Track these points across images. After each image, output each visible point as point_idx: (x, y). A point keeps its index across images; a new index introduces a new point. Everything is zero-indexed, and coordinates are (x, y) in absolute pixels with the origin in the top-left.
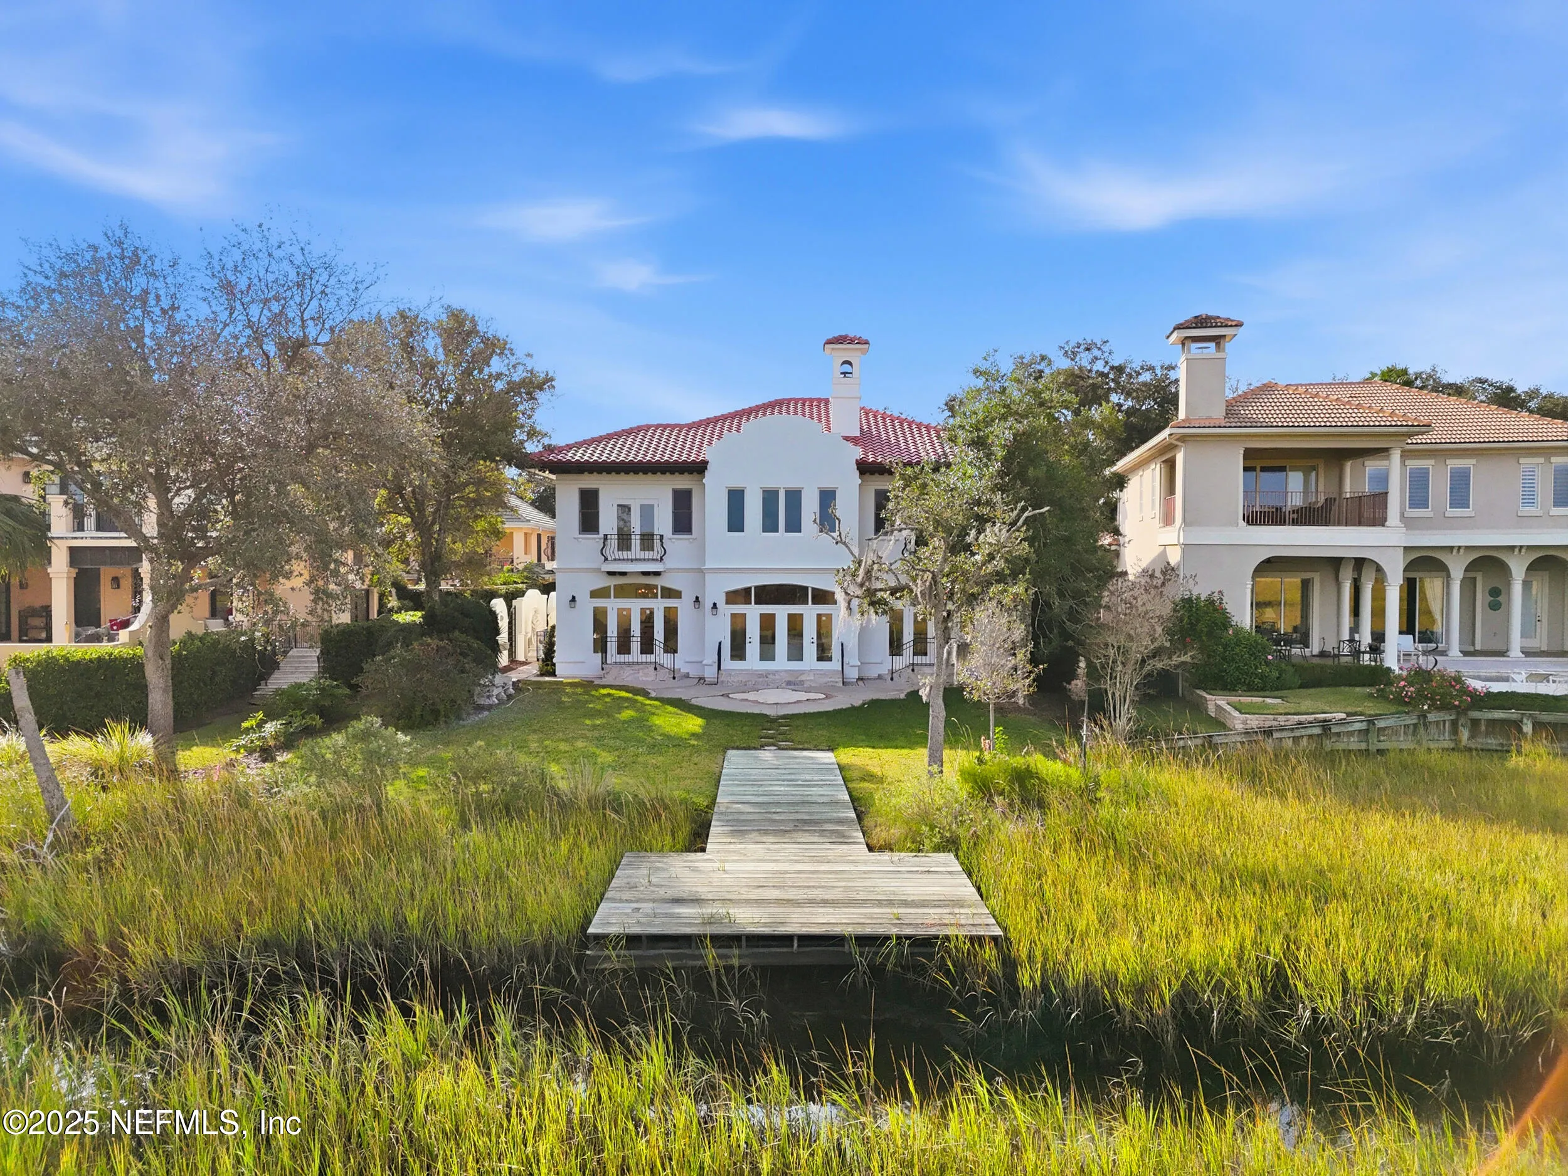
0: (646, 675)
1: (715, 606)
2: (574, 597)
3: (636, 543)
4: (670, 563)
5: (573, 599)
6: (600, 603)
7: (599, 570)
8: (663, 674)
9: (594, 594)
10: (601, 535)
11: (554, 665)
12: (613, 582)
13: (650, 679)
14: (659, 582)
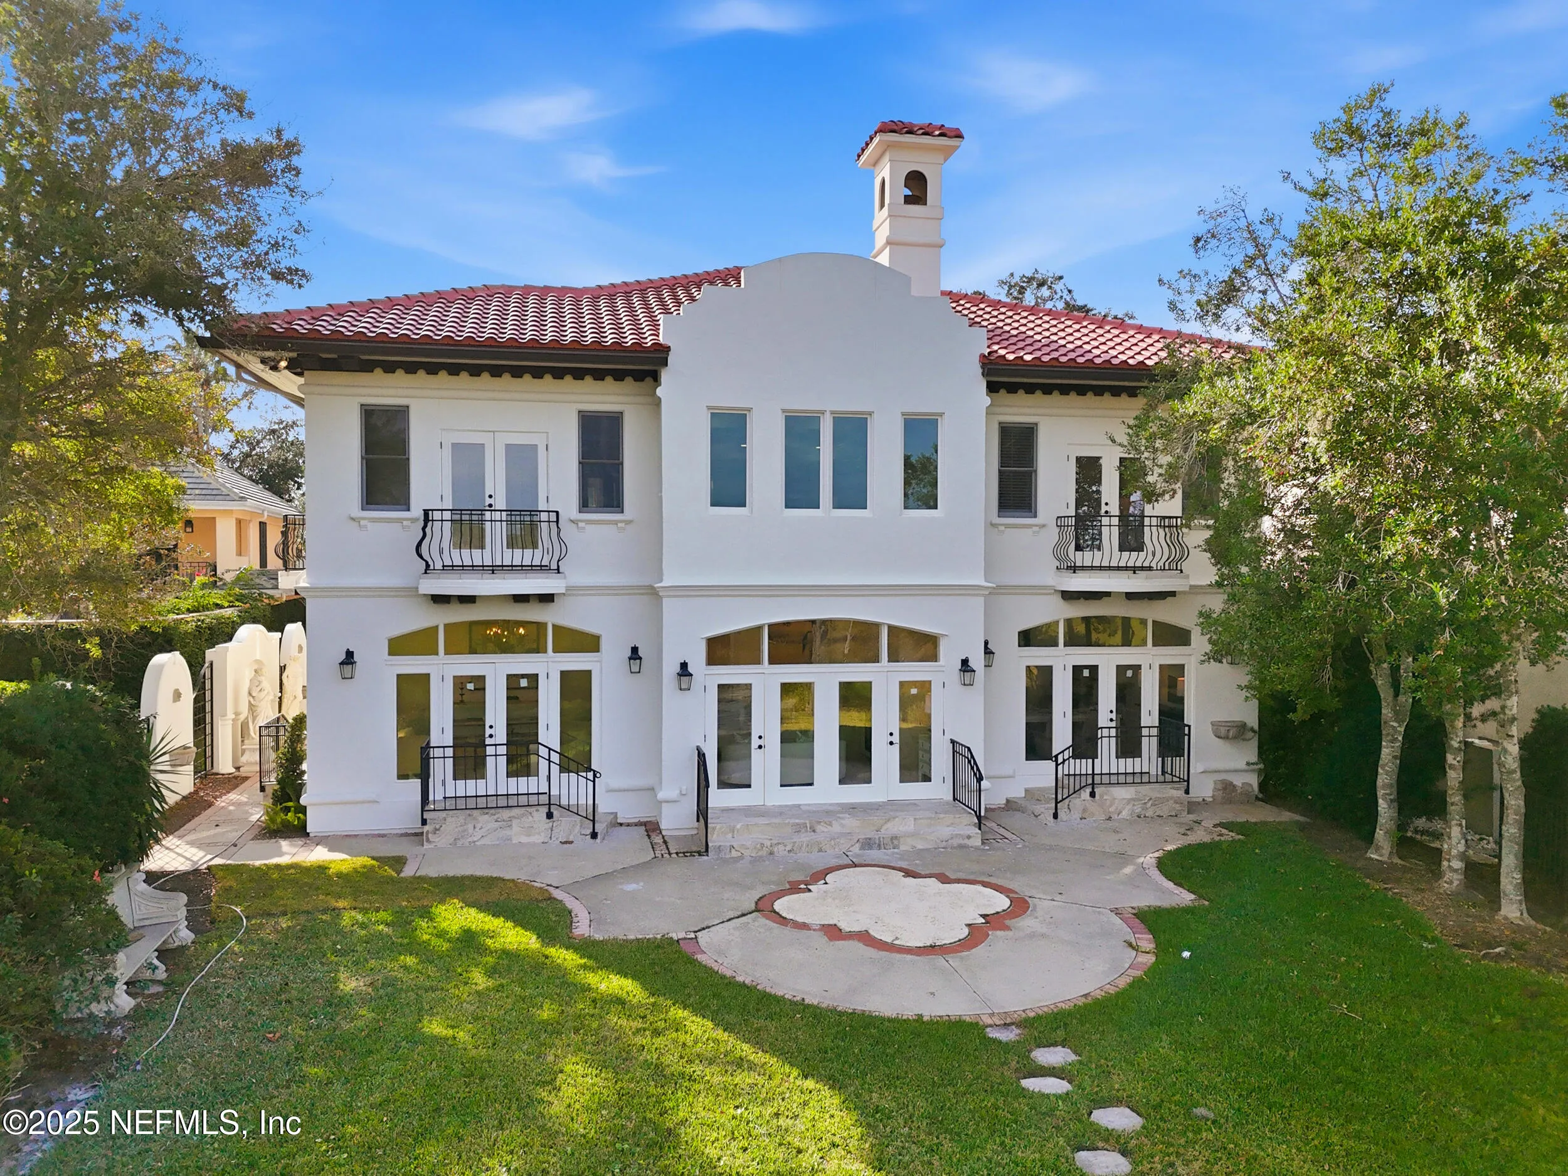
0: (529, 830)
1: (684, 670)
2: (350, 654)
3: (496, 532)
4: (575, 575)
5: (349, 658)
6: (413, 665)
7: (412, 592)
8: (566, 825)
9: (399, 646)
10: (416, 511)
11: (303, 810)
12: (441, 618)
13: (537, 839)
14: (548, 616)
